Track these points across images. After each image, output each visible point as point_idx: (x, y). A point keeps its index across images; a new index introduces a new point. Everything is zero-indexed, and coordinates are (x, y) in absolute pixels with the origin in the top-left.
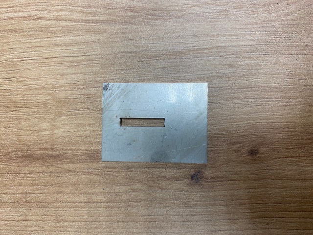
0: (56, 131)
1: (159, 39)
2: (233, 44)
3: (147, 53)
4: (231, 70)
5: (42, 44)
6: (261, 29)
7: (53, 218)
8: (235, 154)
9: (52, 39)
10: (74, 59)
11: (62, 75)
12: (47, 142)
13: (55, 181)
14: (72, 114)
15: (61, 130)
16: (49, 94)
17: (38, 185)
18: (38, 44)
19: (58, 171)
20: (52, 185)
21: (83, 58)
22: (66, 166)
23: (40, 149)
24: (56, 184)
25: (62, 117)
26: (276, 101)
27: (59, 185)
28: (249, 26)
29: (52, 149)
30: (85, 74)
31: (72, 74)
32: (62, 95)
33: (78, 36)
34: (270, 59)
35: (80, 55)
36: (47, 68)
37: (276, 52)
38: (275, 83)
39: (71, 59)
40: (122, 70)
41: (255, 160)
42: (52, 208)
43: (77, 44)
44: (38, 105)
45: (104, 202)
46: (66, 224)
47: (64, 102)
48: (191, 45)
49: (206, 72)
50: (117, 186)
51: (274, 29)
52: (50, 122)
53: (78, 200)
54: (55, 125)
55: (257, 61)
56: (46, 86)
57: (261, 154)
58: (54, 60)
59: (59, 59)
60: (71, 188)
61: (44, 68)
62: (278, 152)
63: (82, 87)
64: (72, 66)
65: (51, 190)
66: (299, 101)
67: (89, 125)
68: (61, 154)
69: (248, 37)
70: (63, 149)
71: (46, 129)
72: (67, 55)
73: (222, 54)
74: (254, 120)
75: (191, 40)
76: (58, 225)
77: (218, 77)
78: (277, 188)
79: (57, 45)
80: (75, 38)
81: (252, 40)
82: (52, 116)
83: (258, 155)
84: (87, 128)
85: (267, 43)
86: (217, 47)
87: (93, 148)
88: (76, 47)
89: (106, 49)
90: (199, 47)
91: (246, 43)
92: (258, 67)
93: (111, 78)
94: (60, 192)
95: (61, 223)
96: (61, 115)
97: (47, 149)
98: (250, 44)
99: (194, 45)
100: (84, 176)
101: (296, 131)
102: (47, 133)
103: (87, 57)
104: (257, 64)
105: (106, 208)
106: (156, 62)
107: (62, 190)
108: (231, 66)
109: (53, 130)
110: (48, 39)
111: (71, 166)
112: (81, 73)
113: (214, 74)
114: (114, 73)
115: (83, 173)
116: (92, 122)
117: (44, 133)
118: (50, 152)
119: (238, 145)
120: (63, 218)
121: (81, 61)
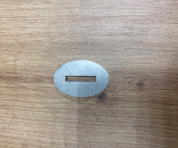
0: (17, 62)
1: (86, 9)
2: (133, 14)
3: (77, 17)
4: (130, 31)
5: (13, 8)
6: (152, 6)
7: (11, 116)
8: (128, 85)
9: (20, 5)
10: (32, 18)
11: (24, 28)
12: (11, 69)
13: (14, 93)
14: (28, 52)
15: (20, 62)
16: (15, 39)
17: (3, 94)
18: (11, 8)
19: (16, 87)
20: (12, 95)
21: (37, 18)
22: (21, 84)
23: (7, 73)
24: (15, 95)
25: (22, 54)
26: (157, 52)
27: (16, 95)
28: (144, 4)
29: (14, 73)
30: (38, 28)
31: (29, 28)
32: (22, 40)
33: (36, 4)
34: (156, 26)
35: (36, 16)
36: (15, 23)
37: (160, 21)
38: (158, 41)
39: (30, 18)
40: (61, 27)
41: (141, 89)
42: (11, 109)
43: (35, 9)
44: (8, 45)
45: (43, 109)
46: (18, 120)
47: (24, 45)
48: (106, 14)
49: (114, 31)
50: (52, 99)
51: (161, 6)
52: (14, 56)
53: (27, 106)
54: (17, 59)
55: (147, 26)
56: (14, 34)
57: (145, 86)
58: (20, 18)
59: (23, 18)
60: (23, 98)
61: (13, 23)
62: (156, 85)
63: (35, 36)
64: (30, 22)
65: (12, 98)
66: (173, 54)
67: (38, 60)
68: (19, 77)
69: (143, 11)
70: (20, 74)
71: (11, 61)
72: (28, 16)
73: (125, 20)
74: (142, 64)
75: (106, 10)
76: (14, 120)
77: (121, 35)
78: (154, 109)
79: (22, 9)
80: (33, 6)
81: (145, 12)
82: (16, 53)
83: (143, 87)
84: (37, 61)
85: (155, 15)
86: (122, 16)
87: (39, 74)
88: (34, 11)
89: (52, 14)
90: (111, 15)
91: (142, 14)
92: (148, 30)
93: (54, 31)
94: (17, 100)
95: (16, 119)
96: (21, 52)
97: (11, 73)
98: (144, 15)
99: (107, 14)
100: (32, 91)
101: (169, 73)
102: (12, 63)
103: (40, 18)
104: (147, 28)
105: (44, 112)
106: (82, 23)
107: (18, 99)
108: (130, 28)
109: (15, 61)
110: (17, 6)
111: (25, 85)
112: (36, 27)
113: (119, 33)
114: (55, 28)
115: (32, 90)
116: (40, 58)
117: (10, 63)
118: (13, 75)
119: (131, 79)
120: (17, 116)
121: (36, 20)
